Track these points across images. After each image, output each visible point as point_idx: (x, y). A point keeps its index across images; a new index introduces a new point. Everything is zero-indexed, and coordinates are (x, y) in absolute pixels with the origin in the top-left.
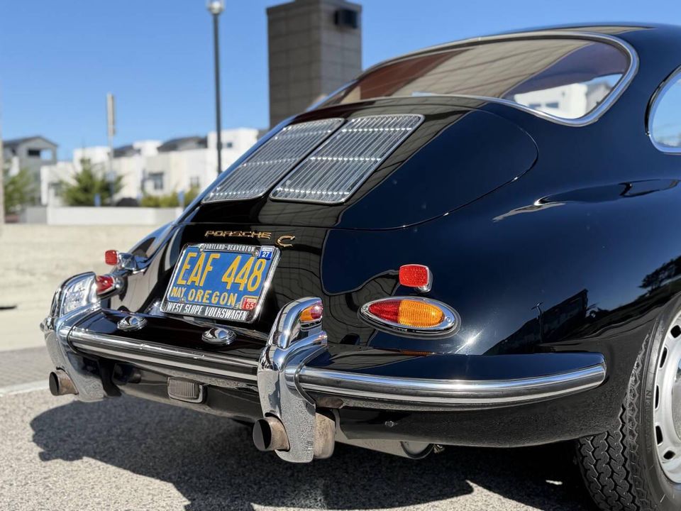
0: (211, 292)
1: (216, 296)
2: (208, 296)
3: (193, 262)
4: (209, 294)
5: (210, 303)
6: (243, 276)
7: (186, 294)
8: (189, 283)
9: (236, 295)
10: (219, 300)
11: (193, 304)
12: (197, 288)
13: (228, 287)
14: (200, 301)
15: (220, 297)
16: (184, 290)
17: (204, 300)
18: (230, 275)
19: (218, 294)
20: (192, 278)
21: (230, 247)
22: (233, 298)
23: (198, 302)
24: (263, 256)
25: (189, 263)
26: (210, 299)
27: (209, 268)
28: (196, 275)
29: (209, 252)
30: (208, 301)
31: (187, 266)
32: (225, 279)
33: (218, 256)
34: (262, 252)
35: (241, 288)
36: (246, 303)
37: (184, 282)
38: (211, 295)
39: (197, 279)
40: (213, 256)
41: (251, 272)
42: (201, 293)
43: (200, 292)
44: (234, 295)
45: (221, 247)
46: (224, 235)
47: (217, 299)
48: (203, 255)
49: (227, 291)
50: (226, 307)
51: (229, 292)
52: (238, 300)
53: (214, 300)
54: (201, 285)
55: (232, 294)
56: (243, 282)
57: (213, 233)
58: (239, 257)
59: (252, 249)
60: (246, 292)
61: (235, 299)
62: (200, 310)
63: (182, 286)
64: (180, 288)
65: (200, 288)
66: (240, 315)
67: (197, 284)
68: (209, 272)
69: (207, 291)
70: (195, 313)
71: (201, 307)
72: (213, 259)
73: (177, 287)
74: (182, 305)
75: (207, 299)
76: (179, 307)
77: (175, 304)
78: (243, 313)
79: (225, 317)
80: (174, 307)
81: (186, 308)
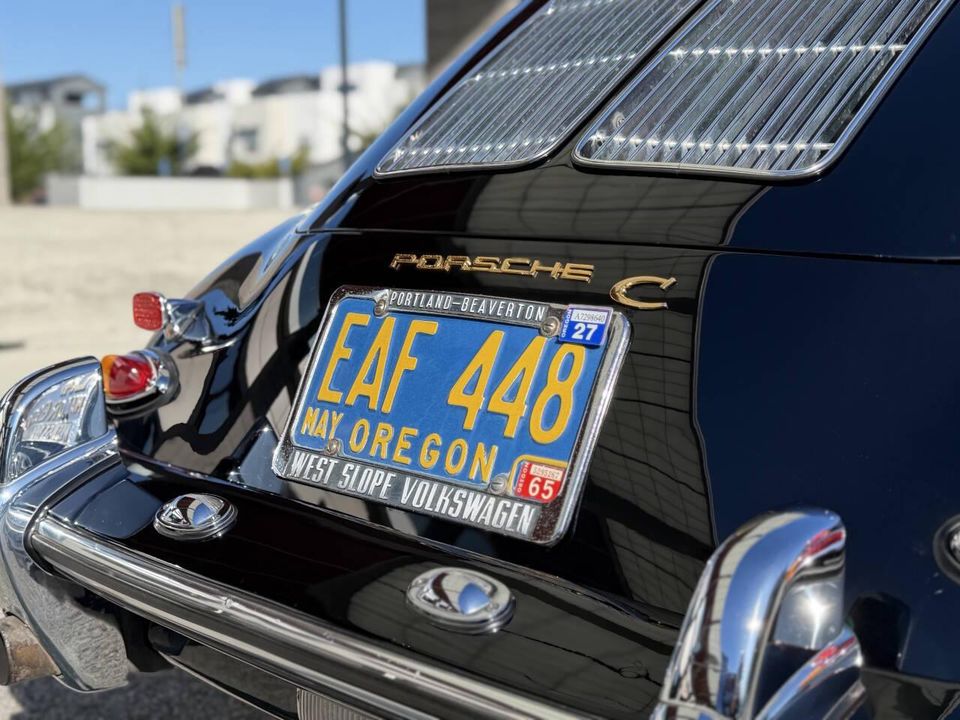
0: (415, 432)
1: (433, 446)
2: (408, 445)
3: (361, 340)
4: (410, 438)
5: (415, 464)
6: (513, 394)
7: (343, 434)
8: (351, 400)
9: (495, 449)
10: (442, 460)
11: (365, 465)
12: (376, 417)
13: (470, 423)
14: (384, 455)
15: (444, 450)
16: (337, 419)
17: (398, 456)
18: (471, 388)
19: (439, 442)
20: (359, 387)
21: (468, 303)
22: (485, 461)
23: (378, 457)
25: (350, 343)
26: (414, 452)
27: (408, 362)
28: (371, 379)
29: (407, 314)
30: (408, 461)
31: (342, 351)
32: (456, 396)
33: (432, 327)
34: (572, 324)
35: (511, 430)
36: (529, 478)
37: (336, 397)
38: (417, 443)
39: (374, 391)
40: (419, 326)
41: (541, 382)
42: (386, 434)
43: (385, 429)
44: (488, 450)
45: (442, 301)
46: (447, 268)
47: (436, 454)
48: (390, 324)
49: (465, 434)
50: (463, 482)
51: (473, 438)
52: (502, 466)
53: (428, 460)
54: (387, 408)
55: (481, 446)
56: (515, 411)
57: (414, 259)
58: (498, 337)
59: (538, 312)
60: (525, 442)
61: (493, 461)
62: (387, 485)
63: (332, 406)
64: (326, 412)
65: (384, 417)
66: (513, 514)
67: (373, 405)
68: (407, 371)
69: (405, 430)
70: (371, 492)
71: (390, 475)
72: (420, 335)
73: (318, 410)
74: (334, 462)
75: (405, 453)
76: (325, 467)
77: (313, 457)
78: (520, 511)
79: (465, 516)
80: (310, 466)
81: (344, 473)
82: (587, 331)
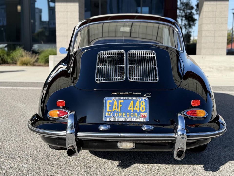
1: (128, 114)
6: (137, 107)
7: (114, 114)
8: (113, 111)
9: (137, 113)
11: (119, 118)
13: (132, 111)
14: (121, 116)
16: (112, 114)
17: (123, 116)
18: (131, 107)
20: (114, 109)
21: (127, 98)
22: (136, 115)
24: (143, 100)
25: (110, 104)
27: (120, 106)
29: (117, 100)
30: (125, 116)
32: (129, 108)
33: (123, 101)
35: (138, 111)
38: (126, 114)
39: (116, 109)
41: (140, 106)
42: (120, 114)
44: (136, 114)
45: (123, 98)
46: (121, 94)
47: (129, 115)
48: (115, 101)
50: (133, 117)
51: (133, 113)
52: (138, 115)
55: (135, 113)
56: (138, 109)
58: (132, 102)
59: (137, 98)
60: (140, 112)
61: (137, 115)
62: (124, 119)
63: (110, 112)
64: (110, 113)
65: (120, 112)
66: (142, 119)
67: (117, 111)
68: (121, 107)
69: (123, 113)
70: (122, 120)
71: (124, 118)
72: (121, 102)
73: (108, 113)
74: (114, 118)
75: (124, 116)
76: (113, 119)
77: (110, 118)
78: (143, 119)
79: (136, 121)
80: (110, 119)
81: (116, 119)
82: (144, 100)
